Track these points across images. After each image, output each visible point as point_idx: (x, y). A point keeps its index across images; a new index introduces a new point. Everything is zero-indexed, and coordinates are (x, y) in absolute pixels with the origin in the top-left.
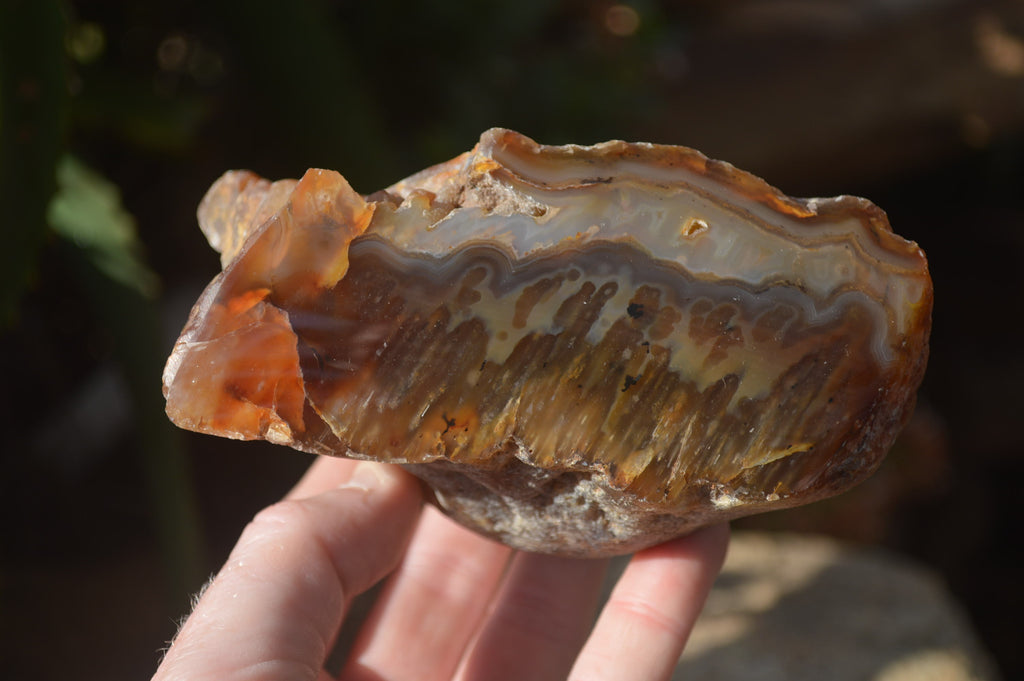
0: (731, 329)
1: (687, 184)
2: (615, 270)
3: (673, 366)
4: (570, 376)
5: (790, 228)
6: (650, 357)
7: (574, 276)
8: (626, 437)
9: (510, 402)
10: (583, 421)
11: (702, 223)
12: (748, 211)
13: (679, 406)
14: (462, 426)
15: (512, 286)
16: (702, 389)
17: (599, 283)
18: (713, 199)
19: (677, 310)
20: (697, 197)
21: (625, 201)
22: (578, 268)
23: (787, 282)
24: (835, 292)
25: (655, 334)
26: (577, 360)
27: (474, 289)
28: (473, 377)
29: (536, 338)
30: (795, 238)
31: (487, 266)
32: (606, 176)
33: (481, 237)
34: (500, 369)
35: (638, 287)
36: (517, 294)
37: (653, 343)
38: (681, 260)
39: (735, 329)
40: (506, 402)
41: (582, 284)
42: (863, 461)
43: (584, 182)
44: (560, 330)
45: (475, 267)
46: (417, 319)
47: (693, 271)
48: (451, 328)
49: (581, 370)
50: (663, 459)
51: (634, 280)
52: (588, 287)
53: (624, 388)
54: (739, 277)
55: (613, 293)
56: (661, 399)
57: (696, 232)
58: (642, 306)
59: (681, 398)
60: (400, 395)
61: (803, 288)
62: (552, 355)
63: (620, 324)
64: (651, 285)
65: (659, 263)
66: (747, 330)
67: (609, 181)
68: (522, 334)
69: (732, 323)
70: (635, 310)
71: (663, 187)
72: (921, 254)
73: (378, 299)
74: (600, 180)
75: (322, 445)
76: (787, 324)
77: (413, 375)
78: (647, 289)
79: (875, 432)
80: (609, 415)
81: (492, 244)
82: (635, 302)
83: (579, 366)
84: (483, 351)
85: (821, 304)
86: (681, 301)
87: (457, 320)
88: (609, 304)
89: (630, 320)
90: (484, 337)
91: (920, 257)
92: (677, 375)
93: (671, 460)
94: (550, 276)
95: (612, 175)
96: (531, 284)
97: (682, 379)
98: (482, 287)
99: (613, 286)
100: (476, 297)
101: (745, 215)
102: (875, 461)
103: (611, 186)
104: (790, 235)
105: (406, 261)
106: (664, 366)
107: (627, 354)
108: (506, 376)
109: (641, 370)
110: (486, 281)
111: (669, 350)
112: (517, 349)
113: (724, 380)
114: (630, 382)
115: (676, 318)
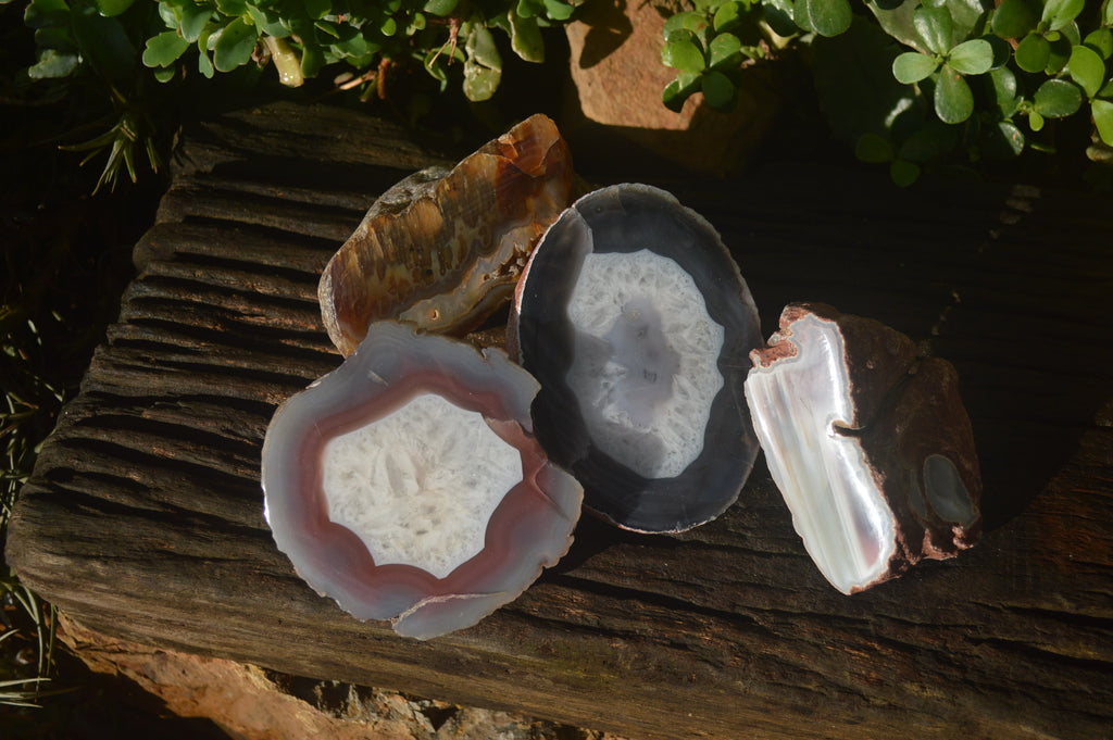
2: (446, 280)
3: (403, 266)
4: (431, 235)
6: (412, 262)
7: (457, 267)
8: (399, 232)
9: (442, 211)
10: (415, 225)
13: (391, 255)
14: (450, 190)
15: (473, 247)
16: (388, 266)
17: (448, 271)
19: (417, 284)
21: (464, 305)
22: (459, 271)
25: (417, 270)
26: (433, 243)
27: (483, 235)
28: (460, 209)
29: (451, 237)
31: (486, 247)
32: (477, 308)
33: (497, 253)
34: (454, 217)
35: (435, 281)
36: (469, 247)
37: (416, 267)
38: (429, 301)
39: (394, 294)
41: (452, 267)
44: (446, 246)
45: (489, 243)
47: (422, 301)
48: (480, 217)
49: (430, 240)
51: (438, 283)
52: (449, 267)
53: (412, 246)
55: (441, 272)
56: (398, 253)
57: (434, 314)
58: (428, 276)
59: (392, 258)
60: (477, 184)
62: (442, 237)
63: (430, 265)
64: (432, 285)
66: (391, 297)
67: (474, 307)
68: (456, 235)
69: (397, 295)
70: (430, 273)
74: (477, 305)
77: (479, 193)
78: (433, 283)
80: (409, 234)
82: (432, 275)
84: (464, 219)
86: (418, 288)
87: (480, 221)
88: (439, 268)
89: (429, 268)
90: (467, 222)
92: (400, 264)
94: (464, 261)
96: (468, 253)
97: (397, 264)
98: (481, 239)
99: (442, 274)
100: (480, 233)
103: (472, 306)
106: (405, 263)
107: (420, 257)
108: (450, 217)
109: (411, 256)
110: (482, 241)
111: (408, 269)
112: (454, 229)
113: (384, 274)
114: (412, 249)
115: (415, 281)
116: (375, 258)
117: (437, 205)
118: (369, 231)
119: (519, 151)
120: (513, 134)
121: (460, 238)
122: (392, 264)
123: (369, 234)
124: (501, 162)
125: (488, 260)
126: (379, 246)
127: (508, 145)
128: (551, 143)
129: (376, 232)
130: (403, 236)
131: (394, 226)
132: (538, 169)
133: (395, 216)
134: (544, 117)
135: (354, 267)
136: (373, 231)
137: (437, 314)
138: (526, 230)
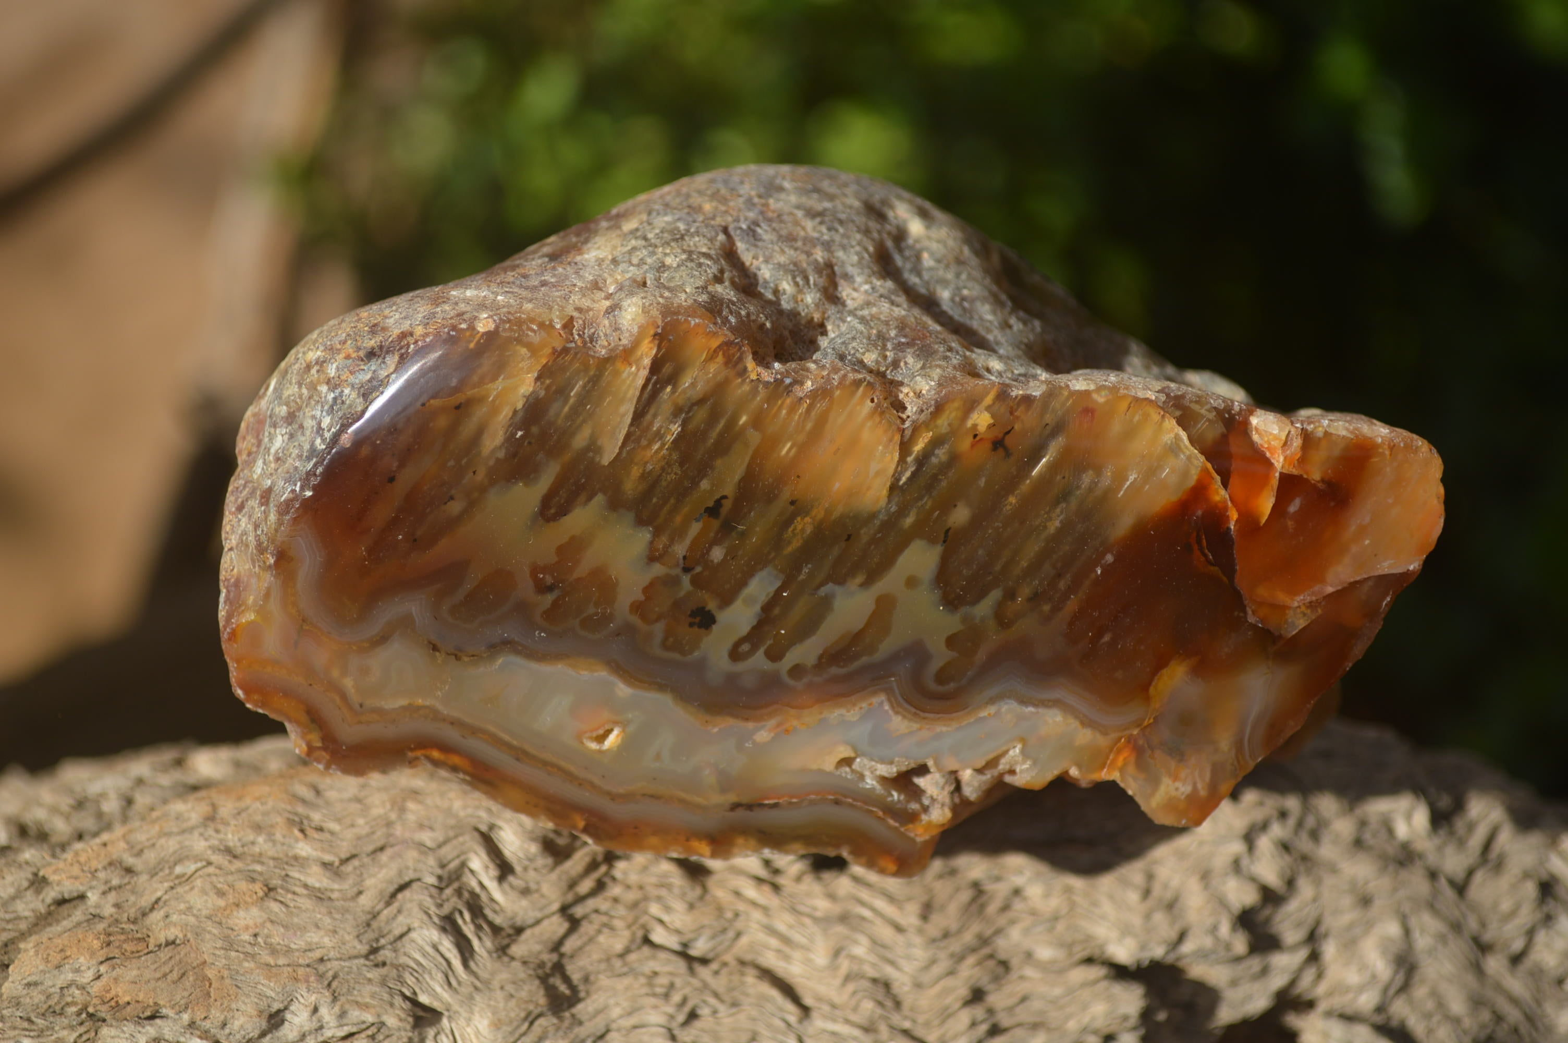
0: (550, 589)
1: (613, 799)
2: (731, 679)
3: (644, 536)
4: (807, 519)
5: (452, 735)
6: (680, 550)
7: (797, 671)
8: (722, 424)
9: (904, 479)
10: (789, 445)
11: (594, 746)
12: (518, 759)
13: (636, 472)
14: (981, 440)
15: (895, 658)
16: (600, 499)
17: (759, 661)
18: (569, 776)
19: (635, 620)
20: (597, 781)
21: (709, 777)
22: (791, 682)
23: (458, 658)
24: (382, 639)
25: (671, 582)
26: (796, 544)
27: (955, 654)
28: (960, 515)
29: (860, 579)
30: (444, 720)
31: (932, 686)
32: (740, 813)
33: (941, 728)
34: (918, 531)
35: (696, 654)
36: (886, 647)
37: (678, 571)
38: (623, 690)
39: (543, 588)
40: (910, 479)
41: (785, 660)
42: (332, 371)
43: (775, 806)
44: (823, 591)
45: (952, 686)
46: (1046, 608)
47: (603, 674)
48: (995, 595)
49: (790, 529)
50: (663, 388)
51: (701, 666)
52: (775, 655)
53: (724, 501)
54: (534, 666)
55: (737, 645)
56: (664, 484)
57: (601, 732)
58: (691, 625)
59: (631, 485)
60: (1079, 492)
61: (435, 648)
62: (836, 551)
63: (727, 600)
64: (676, 656)
65: (662, 688)
66: (525, 588)
67: (735, 806)
68: (883, 586)
69: (550, 598)
70: (705, 620)
71: (652, 796)
72: (240, 693)
73: (1106, 638)
74: (750, 807)
75: (1203, 412)
76: (460, 595)
77: (1057, 523)
78: (683, 653)
79: (313, 417)
80: (747, 460)
81: (924, 718)
82: (702, 631)
83: (794, 535)
84: (945, 560)
85: (405, 624)
86: (628, 630)
87: (984, 608)
88: (744, 628)
89: (712, 605)
90: (942, 578)
91: (241, 688)
92: (641, 522)
93: (650, 387)
94: (834, 670)
95: (731, 814)
96: (864, 660)
97: (631, 516)
98: (941, 655)
99: (735, 655)
100: (951, 641)
101: (520, 754)
102: (309, 367)
103: (732, 798)
104: (452, 723)
105: (1057, 694)
106: (657, 533)
107: (717, 554)
108: (909, 521)
109: (695, 528)
110: (935, 665)
111: (652, 557)
112: (888, 562)
113: (563, 511)
114: (713, 511)
115: (637, 608)
116: (580, 440)
117: (905, 448)
118: (636, 344)
119: (1279, 509)
120: (1308, 439)
121: (885, 605)
122: (615, 504)
123: (627, 354)
124: (1199, 491)
125: (899, 724)
126: (627, 410)
127: (1260, 458)
128: (1388, 566)
129: (656, 367)
130: (723, 447)
131: (718, 390)
132: (1284, 608)
133: (753, 369)
134: (1436, 467)
135: (495, 410)
136: (647, 352)
137: (612, 740)
138: (1084, 736)
